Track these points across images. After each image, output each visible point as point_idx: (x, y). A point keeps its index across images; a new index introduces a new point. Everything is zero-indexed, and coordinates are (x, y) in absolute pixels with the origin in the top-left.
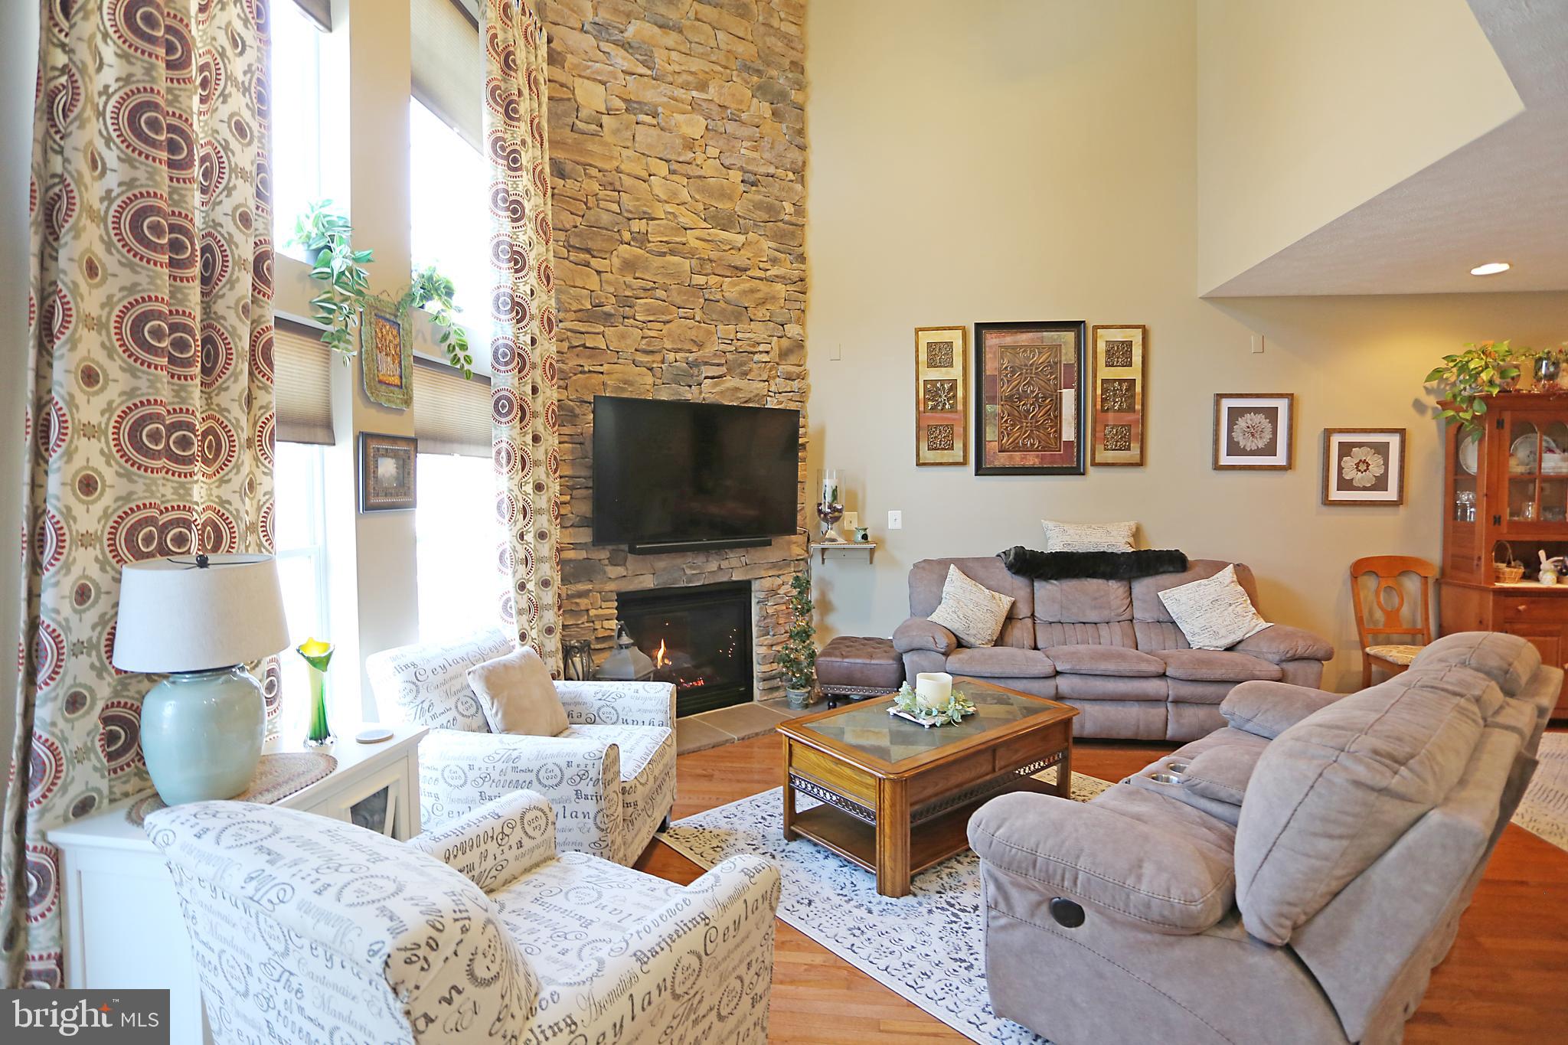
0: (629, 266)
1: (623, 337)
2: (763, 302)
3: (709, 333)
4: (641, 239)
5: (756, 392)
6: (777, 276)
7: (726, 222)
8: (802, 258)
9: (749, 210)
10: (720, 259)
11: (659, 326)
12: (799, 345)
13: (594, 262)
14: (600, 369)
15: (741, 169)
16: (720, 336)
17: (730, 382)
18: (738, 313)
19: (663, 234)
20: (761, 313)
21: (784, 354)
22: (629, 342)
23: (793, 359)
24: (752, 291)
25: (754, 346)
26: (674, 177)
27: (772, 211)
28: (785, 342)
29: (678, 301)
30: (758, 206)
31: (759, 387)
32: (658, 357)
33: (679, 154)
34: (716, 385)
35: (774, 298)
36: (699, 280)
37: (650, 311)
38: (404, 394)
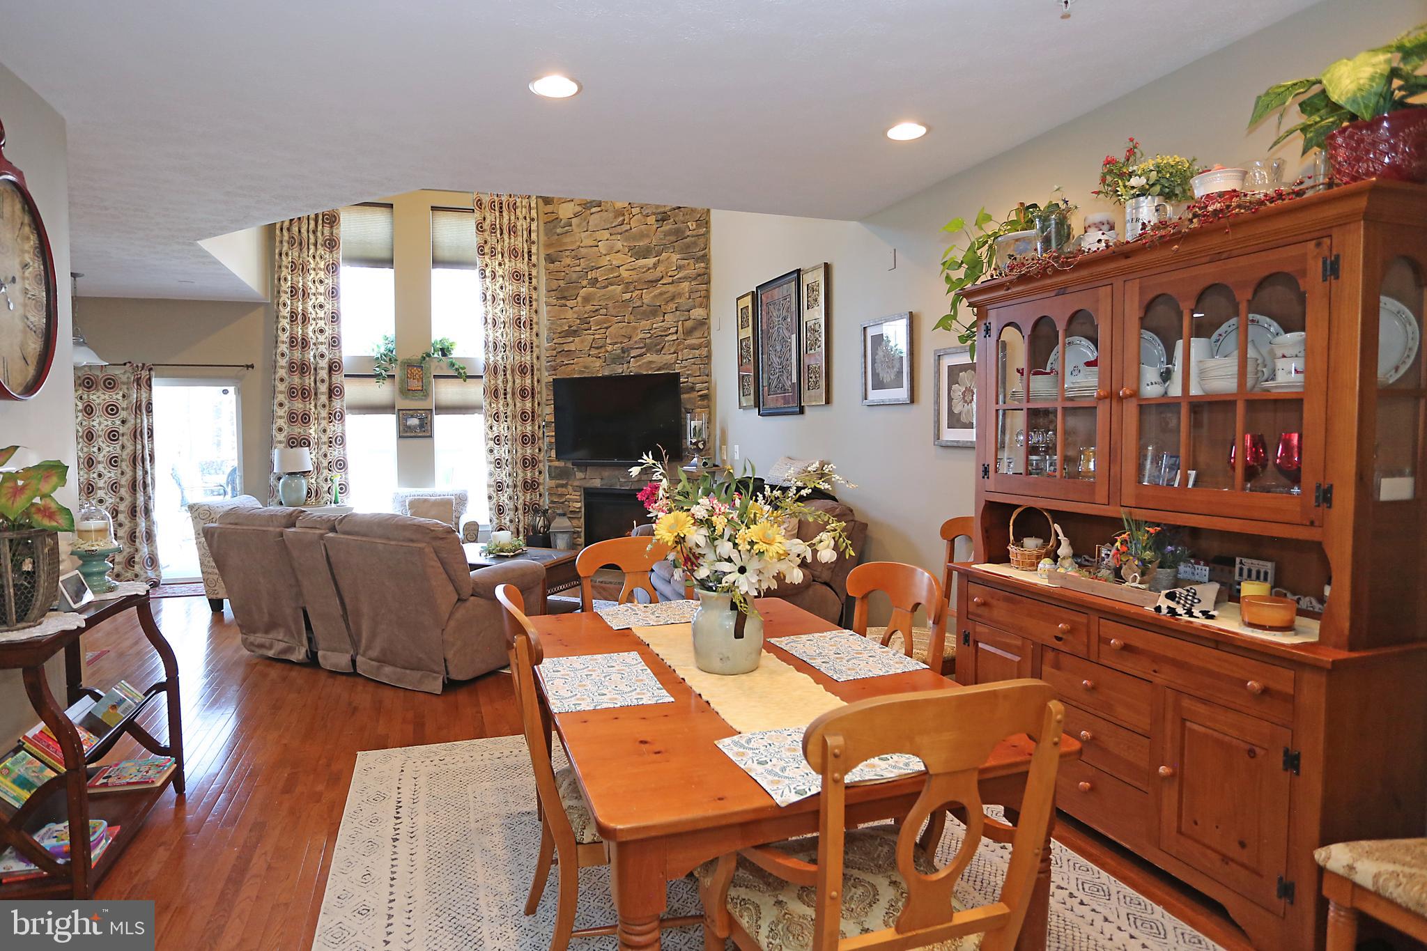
0: (586, 300)
1: (582, 342)
2: (673, 298)
3: (635, 328)
4: (594, 282)
5: (665, 362)
6: (680, 278)
7: (644, 253)
8: (705, 258)
9: (661, 239)
10: (640, 279)
11: (603, 331)
12: (703, 323)
13: (568, 303)
14: (572, 362)
15: (654, 214)
16: (643, 329)
17: (649, 357)
18: (654, 311)
19: (605, 275)
20: (672, 306)
21: (689, 333)
22: (585, 344)
23: (697, 334)
24: (661, 294)
25: (665, 331)
26: (613, 237)
27: (678, 234)
28: (689, 324)
29: (614, 313)
30: (667, 234)
31: (669, 358)
32: (603, 350)
33: (612, 222)
34: (637, 361)
35: (680, 295)
36: (627, 296)
37: (598, 323)
38: (425, 392)
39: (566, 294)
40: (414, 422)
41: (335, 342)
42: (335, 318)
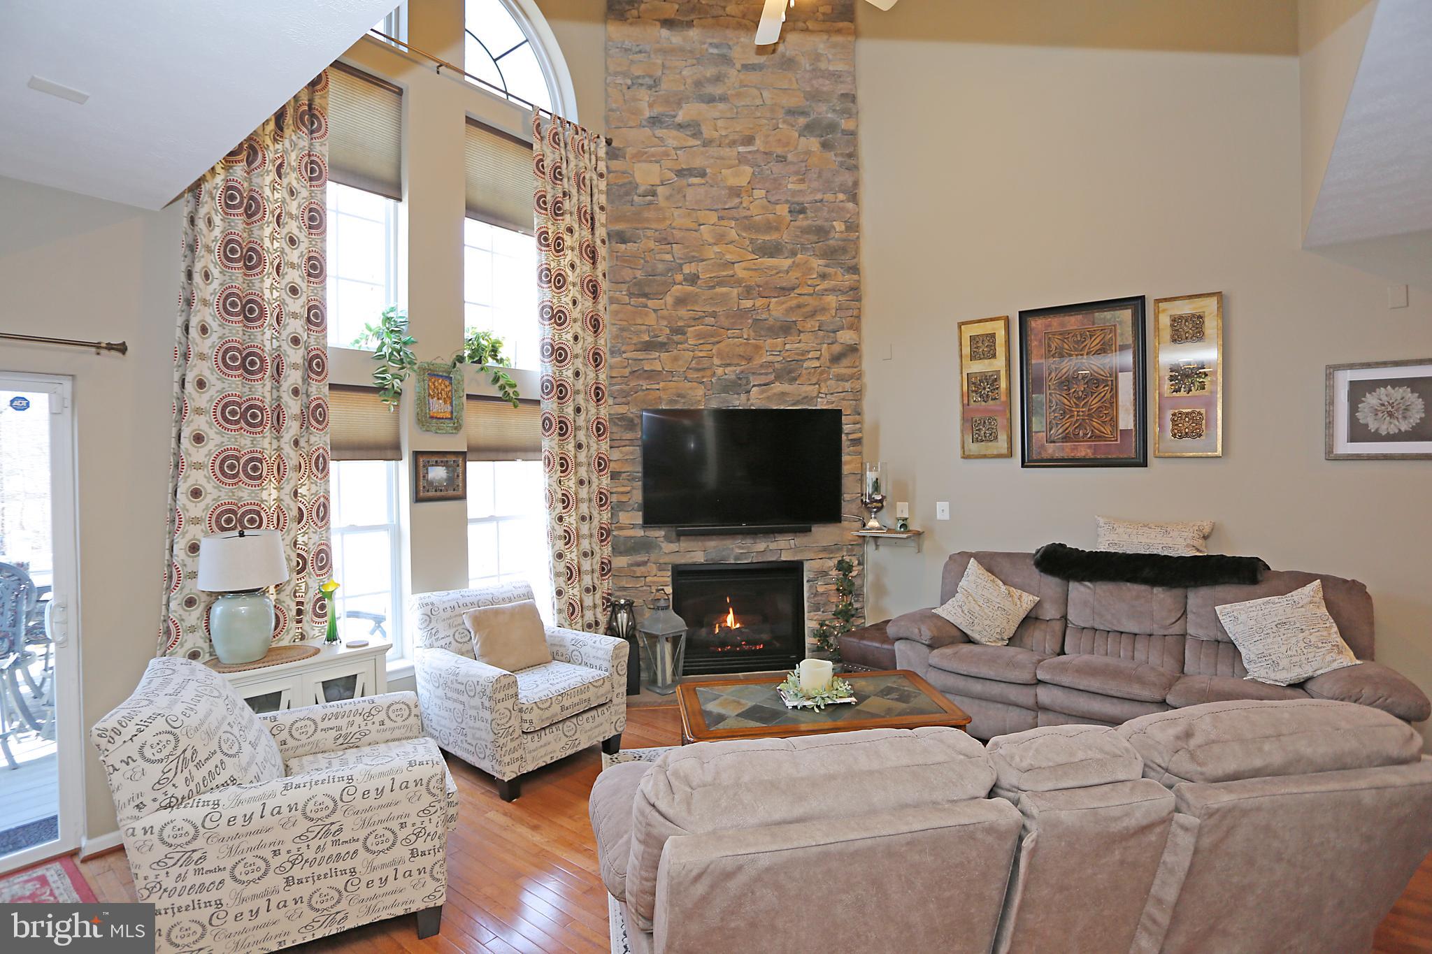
0: (681, 301)
1: (676, 359)
2: (813, 314)
3: (757, 348)
4: (693, 279)
5: (804, 395)
6: (826, 290)
7: (773, 250)
8: (854, 269)
9: (797, 236)
10: (767, 283)
11: (709, 347)
12: (853, 349)
13: (650, 303)
14: (656, 387)
15: (787, 201)
16: (772, 350)
17: (778, 387)
18: (786, 329)
19: (712, 271)
20: (812, 324)
21: (836, 359)
22: (680, 363)
23: (845, 362)
24: (799, 306)
25: (803, 355)
26: (722, 222)
27: (822, 232)
28: (837, 348)
29: (726, 324)
30: (806, 231)
31: (811, 390)
32: (709, 373)
33: (725, 203)
34: (763, 392)
35: (824, 310)
36: (747, 304)
37: (699, 336)
38: (455, 422)
39: (647, 290)
40: (438, 473)
41: (315, 317)
42: (315, 268)
